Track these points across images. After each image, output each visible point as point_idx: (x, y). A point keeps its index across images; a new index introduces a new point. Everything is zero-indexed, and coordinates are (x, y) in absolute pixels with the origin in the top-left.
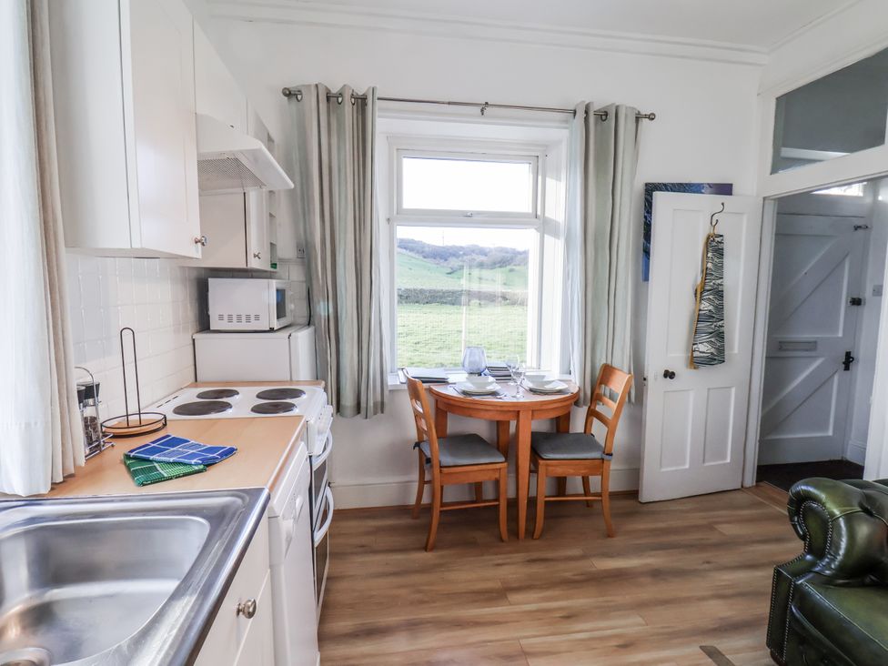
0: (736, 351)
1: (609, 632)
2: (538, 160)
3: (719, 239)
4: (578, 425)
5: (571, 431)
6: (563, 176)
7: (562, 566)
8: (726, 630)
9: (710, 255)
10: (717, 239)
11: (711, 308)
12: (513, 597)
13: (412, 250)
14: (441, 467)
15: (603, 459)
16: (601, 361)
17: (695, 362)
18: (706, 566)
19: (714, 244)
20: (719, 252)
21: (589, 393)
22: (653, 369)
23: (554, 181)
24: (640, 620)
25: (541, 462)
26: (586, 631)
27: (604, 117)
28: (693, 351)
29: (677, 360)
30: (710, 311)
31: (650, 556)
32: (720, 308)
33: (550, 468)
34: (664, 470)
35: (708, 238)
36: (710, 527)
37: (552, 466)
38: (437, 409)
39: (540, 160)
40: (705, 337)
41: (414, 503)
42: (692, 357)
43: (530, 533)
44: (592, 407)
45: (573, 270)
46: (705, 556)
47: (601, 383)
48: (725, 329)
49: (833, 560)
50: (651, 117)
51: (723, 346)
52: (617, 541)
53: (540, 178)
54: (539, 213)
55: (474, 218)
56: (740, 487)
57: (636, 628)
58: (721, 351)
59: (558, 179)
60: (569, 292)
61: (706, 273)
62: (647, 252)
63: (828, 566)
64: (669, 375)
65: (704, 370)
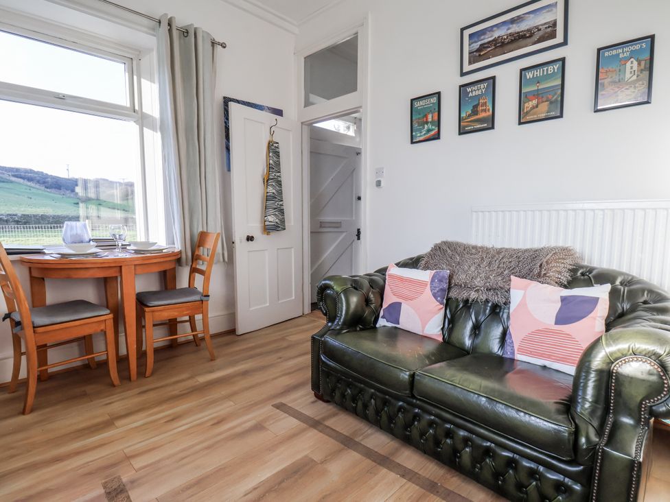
0: (292, 224)
1: (206, 419)
2: (132, 61)
3: (276, 145)
4: (183, 282)
5: (177, 288)
6: (156, 80)
7: (170, 388)
8: (289, 391)
9: (271, 155)
10: (275, 145)
11: (274, 191)
12: (119, 423)
13: (30, 179)
14: (34, 327)
15: (202, 301)
16: (199, 229)
17: (268, 229)
18: (279, 360)
19: (273, 147)
20: (277, 154)
21: (190, 254)
22: (239, 235)
23: (149, 83)
24: (232, 403)
25: (147, 309)
26: (187, 424)
27: (185, 34)
28: (265, 221)
29: (255, 228)
30: (273, 193)
31: (242, 364)
32: (280, 193)
33: (157, 313)
34: (251, 309)
35: (269, 143)
36: (283, 339)
37: (158, 311)
38: (32, 278)
39: (134, 62)
40: (272, 211)
41: (10, 380)
42: (265, 226)
43: (142, 374)
44: (194, 266)
45: (168, 154)
46: (279, 355)
47: (199, 246)
48: (284, 207)
49: (340, 319)
50: (223, 46)
51: (284, 218)
52: (218, 362)
53: (135, 77)
54: (137, 108)
55: (68, 101)
56: (301, 314)
57: (228, 409)
58: (283, 221)
59: (152, 81)
60: (167, 173)
61: (270, 167)
62: (228, 149)
63: (338, 324)
64: (250, 239)
65: (274, 235)
